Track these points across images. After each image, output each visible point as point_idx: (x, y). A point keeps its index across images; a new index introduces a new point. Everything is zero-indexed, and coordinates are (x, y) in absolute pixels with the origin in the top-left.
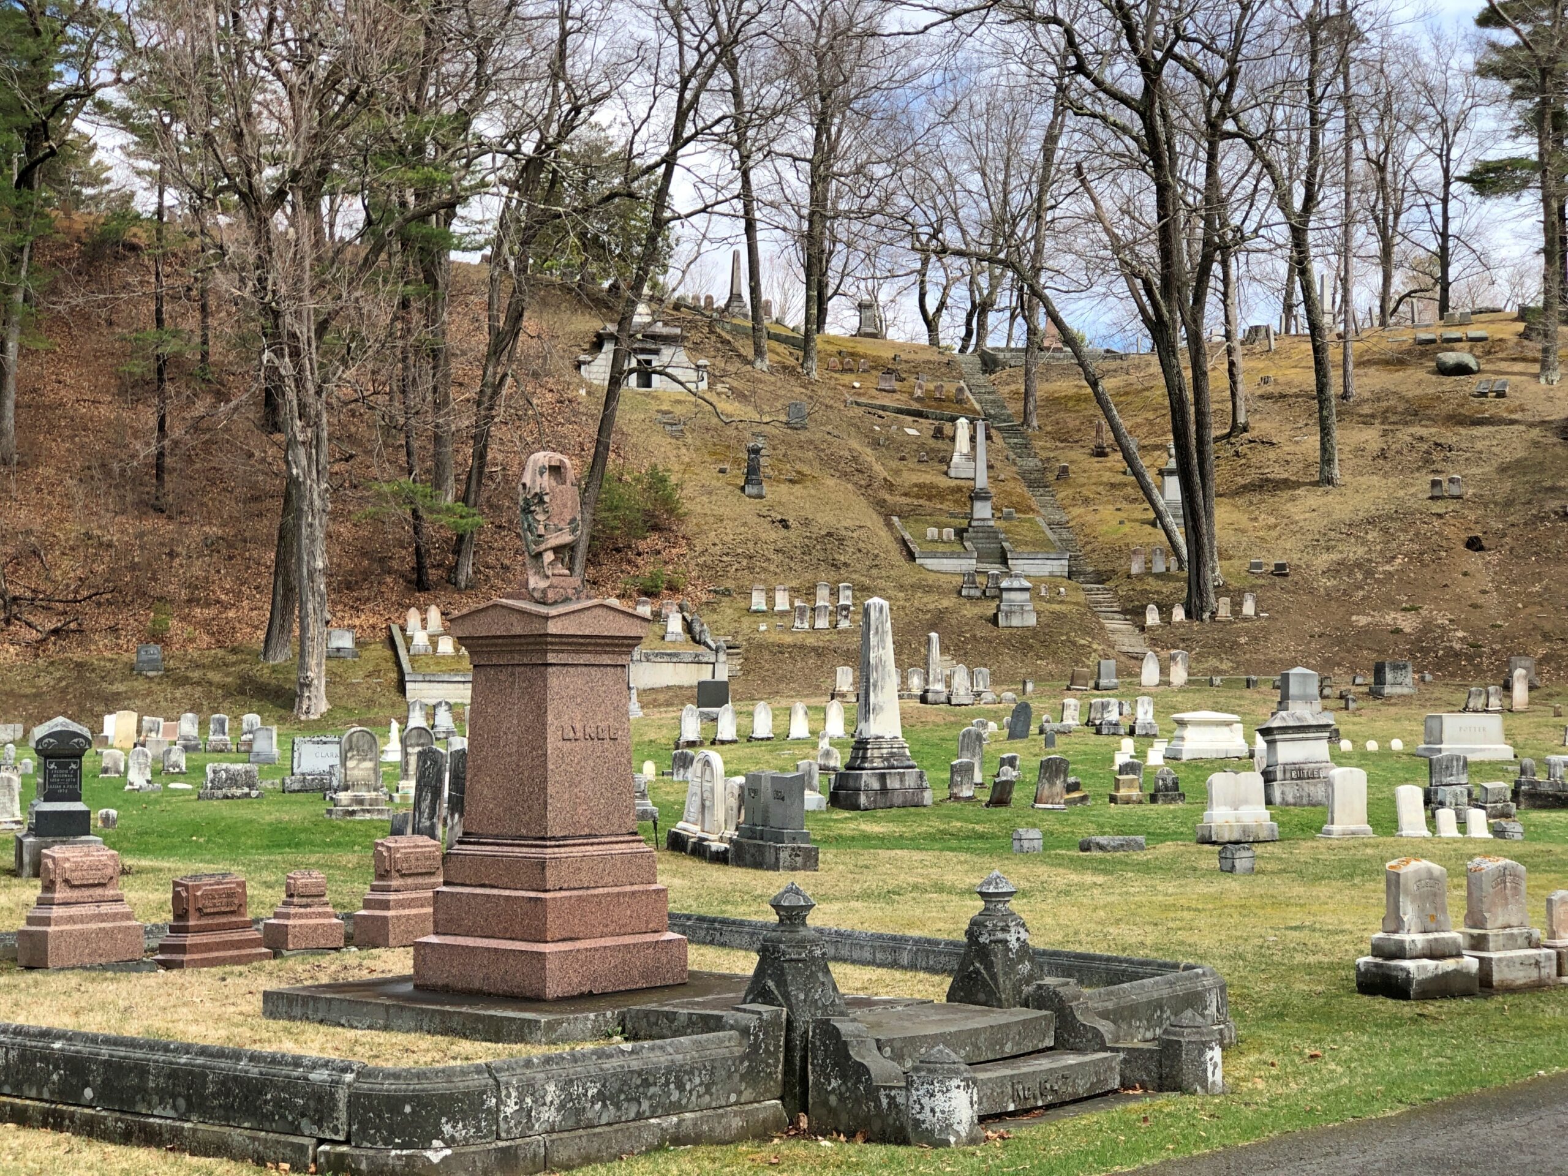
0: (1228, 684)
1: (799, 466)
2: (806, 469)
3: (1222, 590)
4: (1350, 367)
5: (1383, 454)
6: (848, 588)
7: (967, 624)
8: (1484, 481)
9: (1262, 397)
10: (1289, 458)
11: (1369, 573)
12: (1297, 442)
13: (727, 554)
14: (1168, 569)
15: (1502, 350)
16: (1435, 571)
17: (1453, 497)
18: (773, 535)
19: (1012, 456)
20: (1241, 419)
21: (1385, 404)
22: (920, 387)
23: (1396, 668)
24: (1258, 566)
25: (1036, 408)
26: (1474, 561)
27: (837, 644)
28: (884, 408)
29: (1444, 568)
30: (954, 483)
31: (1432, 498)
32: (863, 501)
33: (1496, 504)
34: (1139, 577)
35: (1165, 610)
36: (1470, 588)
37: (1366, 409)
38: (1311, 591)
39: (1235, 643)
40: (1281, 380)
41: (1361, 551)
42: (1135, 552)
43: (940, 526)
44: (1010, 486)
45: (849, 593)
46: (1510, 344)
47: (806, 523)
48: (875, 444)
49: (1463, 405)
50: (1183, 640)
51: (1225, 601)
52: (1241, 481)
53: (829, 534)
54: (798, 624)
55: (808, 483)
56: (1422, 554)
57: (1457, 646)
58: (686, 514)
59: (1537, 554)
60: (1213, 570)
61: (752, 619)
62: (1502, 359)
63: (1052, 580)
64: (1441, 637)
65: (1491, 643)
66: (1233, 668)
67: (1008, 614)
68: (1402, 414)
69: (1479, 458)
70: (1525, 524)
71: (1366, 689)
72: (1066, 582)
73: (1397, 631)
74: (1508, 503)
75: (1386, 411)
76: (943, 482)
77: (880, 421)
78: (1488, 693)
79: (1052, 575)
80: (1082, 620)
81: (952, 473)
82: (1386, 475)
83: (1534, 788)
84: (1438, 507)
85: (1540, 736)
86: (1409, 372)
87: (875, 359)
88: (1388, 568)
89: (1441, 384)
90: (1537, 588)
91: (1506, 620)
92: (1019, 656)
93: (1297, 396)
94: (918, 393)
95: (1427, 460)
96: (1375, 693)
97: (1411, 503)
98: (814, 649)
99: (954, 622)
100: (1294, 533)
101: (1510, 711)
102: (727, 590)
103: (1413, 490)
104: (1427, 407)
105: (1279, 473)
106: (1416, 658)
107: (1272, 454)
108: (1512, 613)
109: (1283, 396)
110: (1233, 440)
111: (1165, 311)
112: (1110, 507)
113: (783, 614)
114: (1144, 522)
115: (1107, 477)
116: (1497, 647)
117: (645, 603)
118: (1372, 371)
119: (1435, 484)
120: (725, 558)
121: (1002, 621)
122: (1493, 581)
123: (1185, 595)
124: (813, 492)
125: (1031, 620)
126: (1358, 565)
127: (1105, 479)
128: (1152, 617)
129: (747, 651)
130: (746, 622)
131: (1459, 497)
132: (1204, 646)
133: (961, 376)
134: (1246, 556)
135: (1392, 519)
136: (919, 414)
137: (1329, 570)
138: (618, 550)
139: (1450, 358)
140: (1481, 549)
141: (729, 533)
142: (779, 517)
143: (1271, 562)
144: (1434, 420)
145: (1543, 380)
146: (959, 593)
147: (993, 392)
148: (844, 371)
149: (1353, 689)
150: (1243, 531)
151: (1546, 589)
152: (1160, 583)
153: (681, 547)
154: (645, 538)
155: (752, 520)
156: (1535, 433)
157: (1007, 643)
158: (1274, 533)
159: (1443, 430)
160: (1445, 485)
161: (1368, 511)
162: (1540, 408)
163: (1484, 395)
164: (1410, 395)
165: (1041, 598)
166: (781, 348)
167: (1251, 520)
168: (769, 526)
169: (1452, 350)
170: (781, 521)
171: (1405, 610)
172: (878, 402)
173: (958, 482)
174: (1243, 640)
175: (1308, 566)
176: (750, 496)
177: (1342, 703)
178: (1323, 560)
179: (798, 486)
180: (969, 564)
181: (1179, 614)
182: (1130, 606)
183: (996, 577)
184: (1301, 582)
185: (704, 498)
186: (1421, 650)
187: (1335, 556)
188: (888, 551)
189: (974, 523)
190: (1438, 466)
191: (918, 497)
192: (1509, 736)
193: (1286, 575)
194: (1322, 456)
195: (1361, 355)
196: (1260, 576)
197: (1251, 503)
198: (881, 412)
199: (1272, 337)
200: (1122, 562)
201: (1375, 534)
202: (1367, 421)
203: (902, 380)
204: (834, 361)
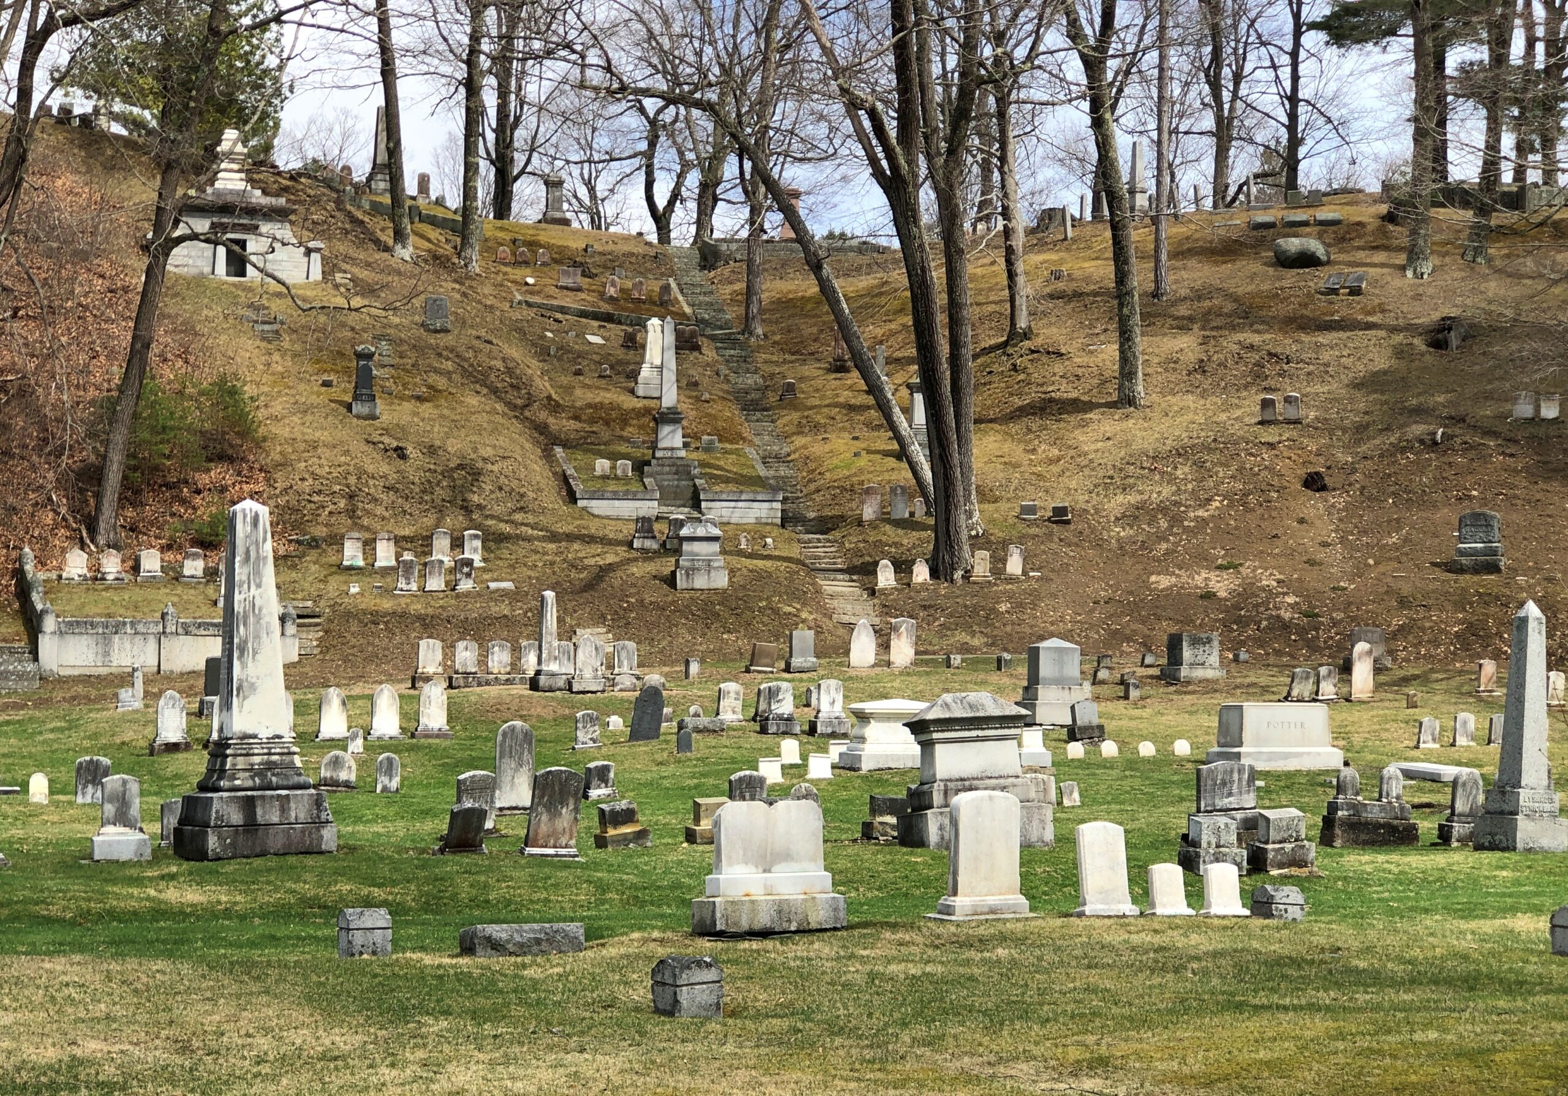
0: (973, 665)
1: (433, 379)
2: (441, 382)
3: (977, 542)
4: (1164, 257)
5: (1201, 368)
6: (476, 537)
7: (634, 585)
8: (1331, 401)
9: (1052, 296)
10: (1080, 372)
11: (1176, 520)
12: (1091, 352)
13: (319, 493)
14: (912, 514)
15: (1359, 237)
16: (1262, 518)
17: (1289, 422)
18: (384, 468)
19: (724, 370)
20: (1022, 323)
21: (1207, 304)
22: (613, 284)
23: (1195, 642)
24: (1032, 510)
25: (762, 311)
26: (1313, 505)
27: (451, 611)
28: (563, 310)
29: (1274, 514)
30: (639, 404)
31: (1261, 423)
32: (517, 426)
33: (1344, 430)
34: (873, 525)
35: (903, 567)
36: (1308, 540)
37: (1183, 310)
38: (1099, 544)
39: (994, 610)
40: (1077, 274)
41: (1167, 491)
42: (868, 491)
43: (614, 457)
44: (715, 409)
45: (478, 543)
46: (1369, 228)
47: (431, 450)
48: (543, 353)
49: (1306, 305)
50: (925, 608)
51: (983, 554)
52: (1018, 402)
53: (461, 467)
54: (402, 584)
55: (443, 402)
56: (1246, 495)
57: (1286, 615)
58: (265, 439)
59: (1395, 494)
60: (969, 515)
61: (342, 578)
62: (1359, 248)
63: (758, 531)
64: (1265, 603)
65: (1331, 611)
66: (987, 644)
67: (690, 572)
68: (1229, 315)
69: (1324, 373)
70: (1381, 456)
71: (1155, 671)
72: (776, 531)
73: (1209, 596)
74: (1360, 430)
75: (1209, 312)
76: (629, 403)
77: (556, 326)
78: (1318, 675)
79: (759, 522)
80: (792, 581)
81: (640, 392)
82: (1204, 395)
83: (1357, 813)
84: (1270, 435)
85: (1384, 735)
86: (1238, 264)
87: (562, 249)
88: (1201, 513)
89: (1280, 278)
90: (1394, 539)
91: (1352, 581)
92: (700, 626)
93: (1095, 294)
94: (611, 291)
95: (1258, 375)
96: (1169, 676)
97: (1236, 430)
98: (420, 618)
99: (617, 583)
100: (1082, 468)
101: (1348, 700)
102: (314, 539)
103: (1238, 413)
104: (1261, 308)
105: (1066, 391)
106: (1232, 631)
107: (1059, 368)
108: (1360, 571)
109: (1077, 295)
110: (1010, 350)
111: (902, 161)
112: (846, 435)
113: (386, 571)
114: (887, 454)
115: (845, 396)
116: (1338, 616)
117: (195, 556)
118: (1192, 263)
119: (1266, 404)
120: (316, 498)
121: (681, 582)
122: (1336, 531)
123: (931, 547)
124: (446, 412)
125: (721, 580)
126: (1162, 509)
127: (841, 400)
128: (886, 577)
129: (330, 621)
130: (334, 583)
131: (1297, 422)
132: (951, 615)
133: (672, 273)
134: (1017, 497)
135: (1210, 450)
136: (608, 318)
137: (1124, 516)
138: (169, 486)
139: (1293, 244)
140: (1323, 488)
141: (324, 463)
142: (395, 444)
143: (1047, 504)
144: (1269, 323)
145: (1409, 274)
146: (630, 545)
147: (711, 293)
148: (516, 264)
149: (1141, 672)
150: (1016, 466)
151: (1406, 540)
152: (900, 532)
153: (257, 482)
154: (208, 470)
155: (357, 446)
156: (1399, 338)
157: (684, 611)
158: (1055, 469)
159: (1280, 337)
160: (1279, 407)
161: (1178, 438)
162: (1405, 309)
163: (1334, 291)
164: (1240, 291)
165: (741, 553)
166: (433, 233)
167: (1026, 451)
168: (379, 457)
169: (1296, 236)
170: (397, 449)
171: (1220, 567)
172: (555, 303)
173: (646, 402)
174: (1003, 607)
175: (1097, 511)
176: (358, 417)
177: (1120, 690)
178: (1118, 502)
179: (428, 405)
180: (649, 508)
181: (921, 573)
182: (857, 562)
183: (680, 524)
184: (1087, 532)
185: (295, 419)
186: (1238, 621)
187: (1133, 498)
188: (540, 490)
189: (659, 454)
190: (1271, 383)
191: (592, 421)
192: (1340, 735)
193: (1068, 522)
194: (1122, 368)
195: (1180, 243)
196: (1031, 524)
197: (1030, 430)
198: (559, 316)
199: (1069, 223)
200: (854, 505)
201: (1187, 469)
202: (1183, 325)
203: (592, 276)
204: (505, 251)
